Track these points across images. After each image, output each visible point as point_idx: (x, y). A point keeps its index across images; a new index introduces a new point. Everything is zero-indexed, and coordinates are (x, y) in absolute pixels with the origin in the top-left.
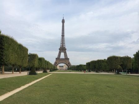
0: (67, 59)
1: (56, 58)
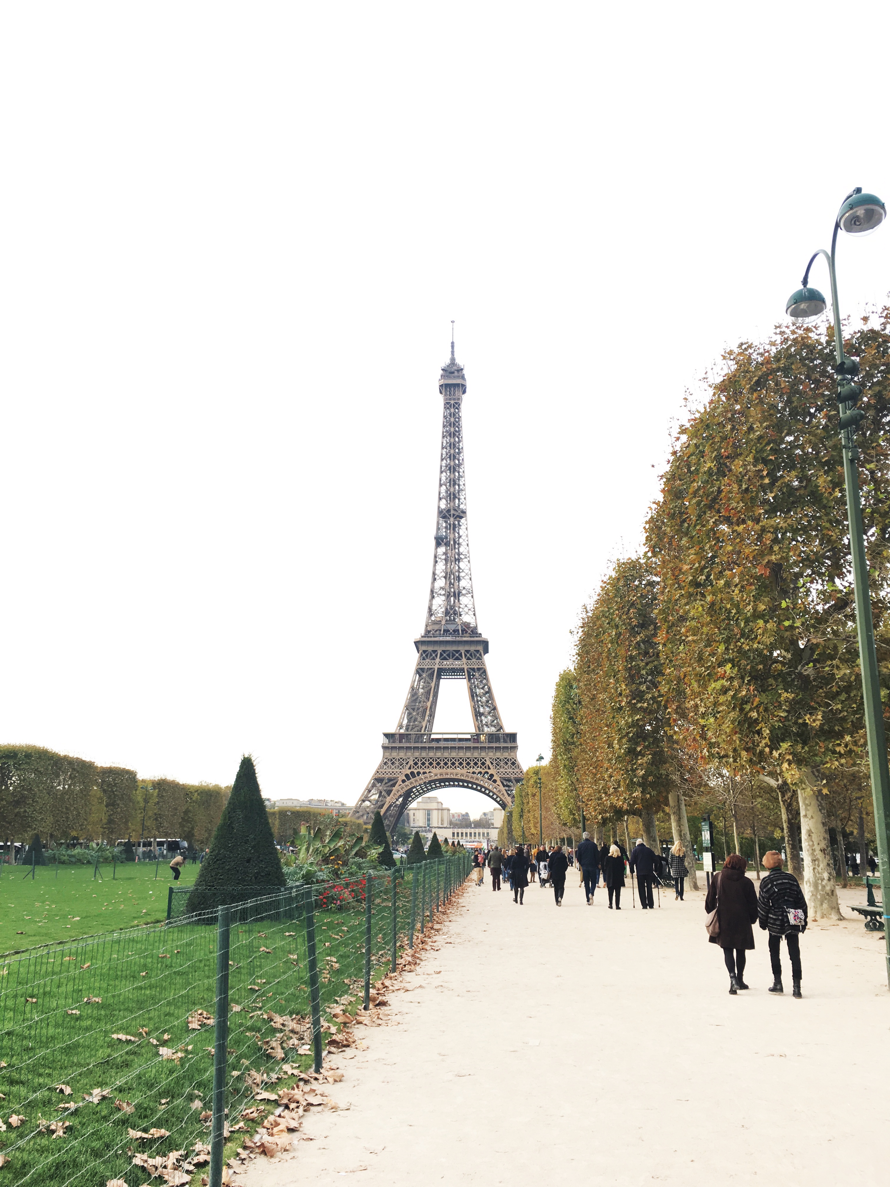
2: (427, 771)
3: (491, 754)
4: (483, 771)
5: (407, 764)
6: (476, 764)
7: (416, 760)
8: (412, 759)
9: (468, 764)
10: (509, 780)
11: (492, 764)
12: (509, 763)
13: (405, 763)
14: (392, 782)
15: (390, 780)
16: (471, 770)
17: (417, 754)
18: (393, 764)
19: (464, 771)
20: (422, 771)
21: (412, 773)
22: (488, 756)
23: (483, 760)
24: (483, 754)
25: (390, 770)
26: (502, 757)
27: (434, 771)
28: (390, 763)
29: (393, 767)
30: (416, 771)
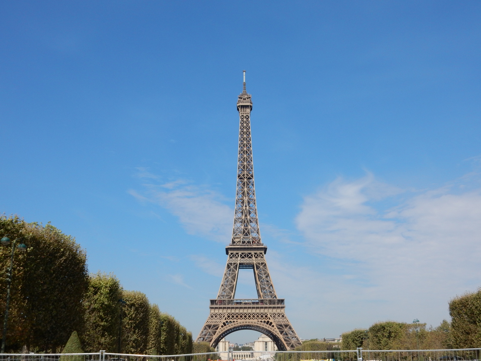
0: (271, 302)
1: (213, 302)
2: (235, 320)
3: (270, 310)
4: (266, 321)
5: (224, 317)
6: (262, 316)
7: (229, 315)
8: (226, 314)
9: (258, 316)
10: (281, 326)
11: (271, 316)
12: (281, 316)
13: (222, 316)
14: (216, 327)
15: (214, 326)
16: (260, 320)
17: (229, 311)
18: (216, 317)
19: (256, 321)
20: (232, 321)
21: (227, 322)
22: (269, 312)
23: (266, 314)
24: (266, 311)
25: (214, 320)
26: (276, 313)
27: (239, 321)
28: (214, 316)
29: (216, 318)
30: (229, 321)
